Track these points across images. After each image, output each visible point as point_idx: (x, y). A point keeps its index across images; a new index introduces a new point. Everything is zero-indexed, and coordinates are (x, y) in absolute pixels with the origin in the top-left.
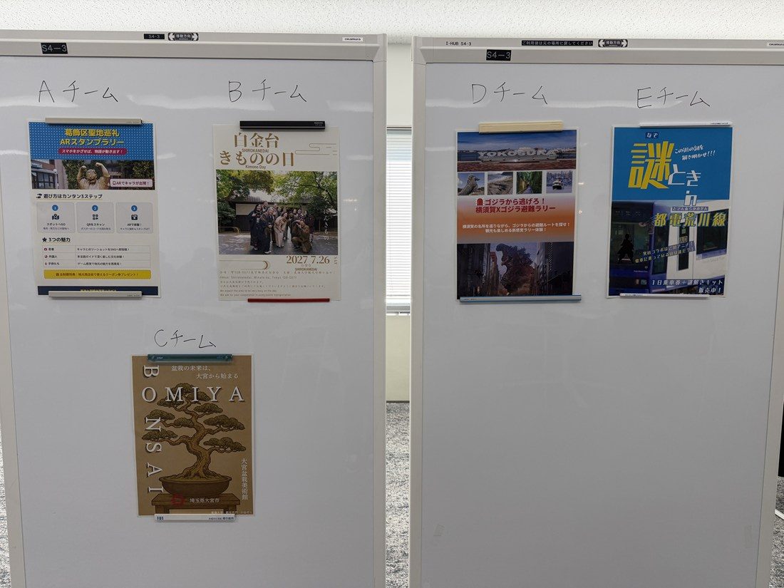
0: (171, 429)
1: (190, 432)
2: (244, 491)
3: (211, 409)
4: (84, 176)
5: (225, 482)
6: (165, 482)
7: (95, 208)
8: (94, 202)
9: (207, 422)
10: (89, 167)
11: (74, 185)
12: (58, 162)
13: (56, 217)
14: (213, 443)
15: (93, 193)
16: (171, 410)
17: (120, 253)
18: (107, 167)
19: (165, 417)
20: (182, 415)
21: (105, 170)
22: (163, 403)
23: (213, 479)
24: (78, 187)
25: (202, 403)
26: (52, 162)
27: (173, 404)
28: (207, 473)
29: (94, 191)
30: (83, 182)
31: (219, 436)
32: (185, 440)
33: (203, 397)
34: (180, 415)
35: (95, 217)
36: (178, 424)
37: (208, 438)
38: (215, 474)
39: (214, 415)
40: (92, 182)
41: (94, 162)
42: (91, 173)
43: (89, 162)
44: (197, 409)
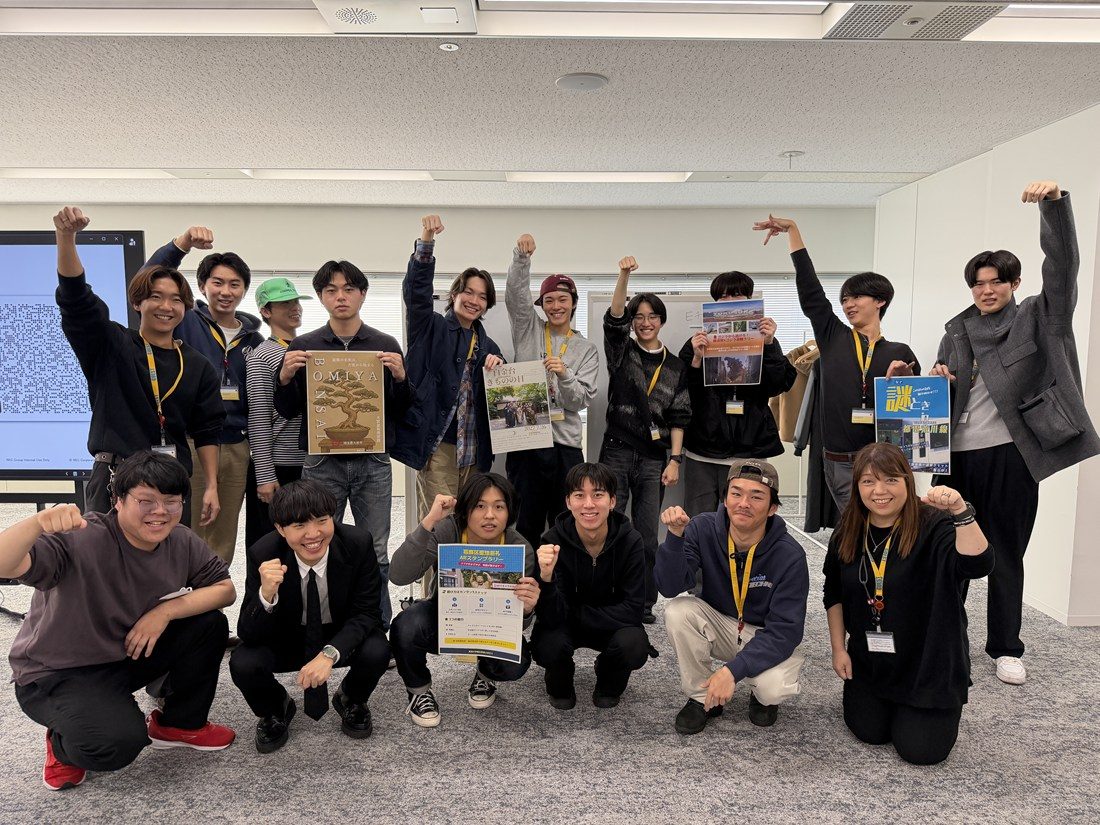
0: (332, 398)
1: (344, 400)
2: (378, 437)
3: (357, 385)
4: (475, 579)
5: (367, 431)
6: (328, 432)
7: (481, 600)
8: (481, 596)
9: (355, 394)
10: (479, 574)
11: (468, 585)
12: (458, 571)
13: (455, 605)
14: (359, 406)
15: (479, 591)
16: (332, 386)
17: (497, 629)
18: (491, 575)
19: (328, 390)
20: (339, 389)
21: (489, 577)
22: (327, 382)
23: (357, 429)
24: (471, 586)
25: (352, 382)
26: (454, 570)
27: (333, 382)
28: (355, 425)
29: (482, 589)
30: (474, 583)
31: (363, 402)
32: (341, 405)
33: (352, 378)
34: (337, 389)
35: (481, 605)
36: (336, 395)
37: (355, 403)
38: (359, 426)
39: (358, 389)
40: (480, 584)
41: (482, 572)
42: (480, 578)
43: (478, 571)
44: (349, 385)
